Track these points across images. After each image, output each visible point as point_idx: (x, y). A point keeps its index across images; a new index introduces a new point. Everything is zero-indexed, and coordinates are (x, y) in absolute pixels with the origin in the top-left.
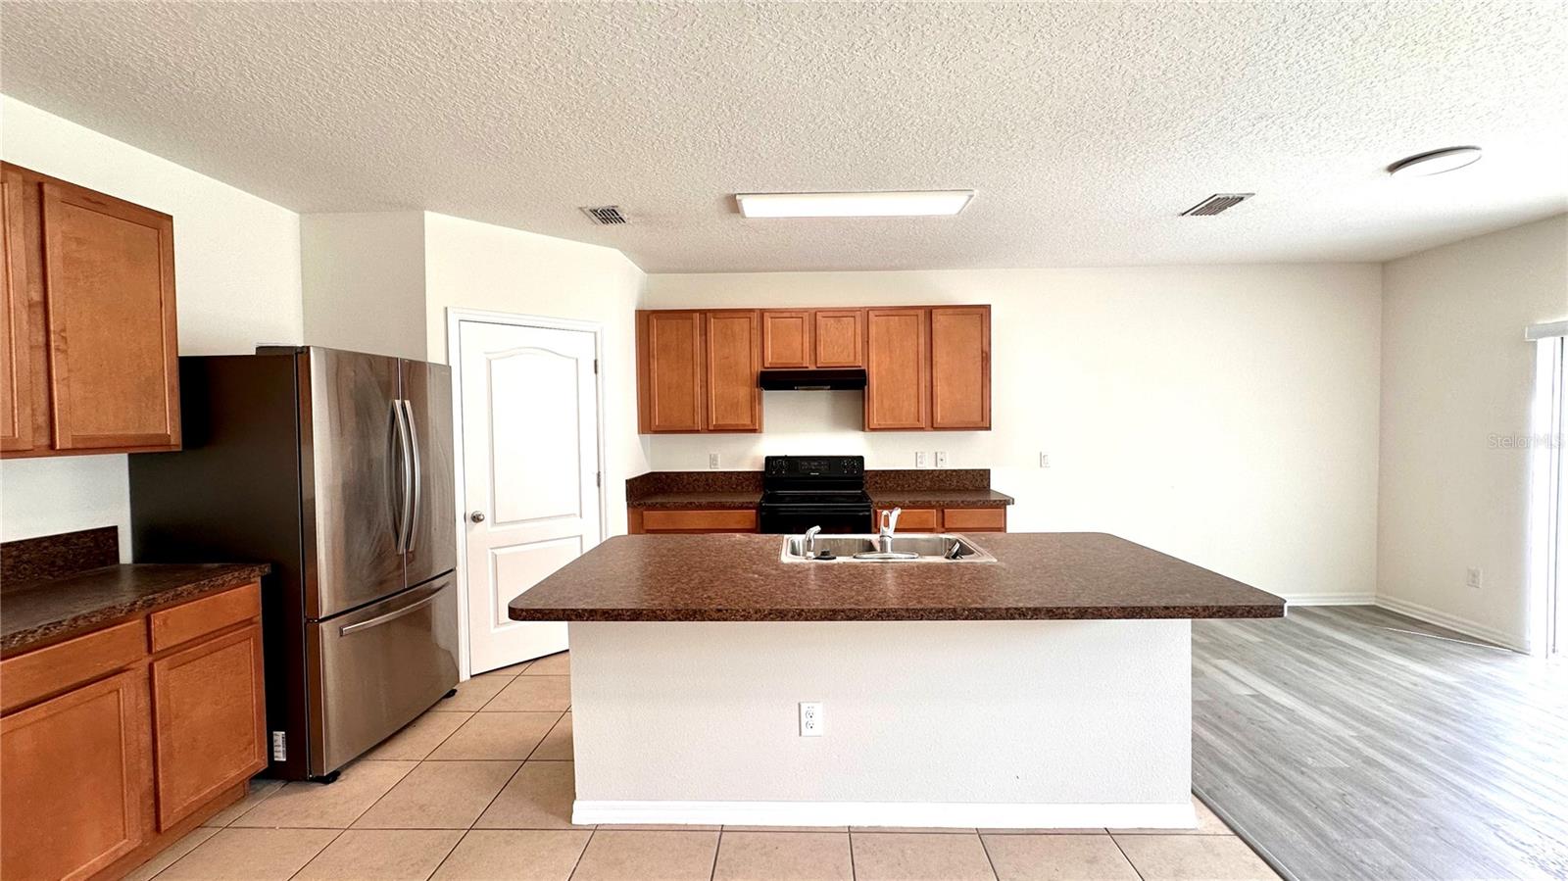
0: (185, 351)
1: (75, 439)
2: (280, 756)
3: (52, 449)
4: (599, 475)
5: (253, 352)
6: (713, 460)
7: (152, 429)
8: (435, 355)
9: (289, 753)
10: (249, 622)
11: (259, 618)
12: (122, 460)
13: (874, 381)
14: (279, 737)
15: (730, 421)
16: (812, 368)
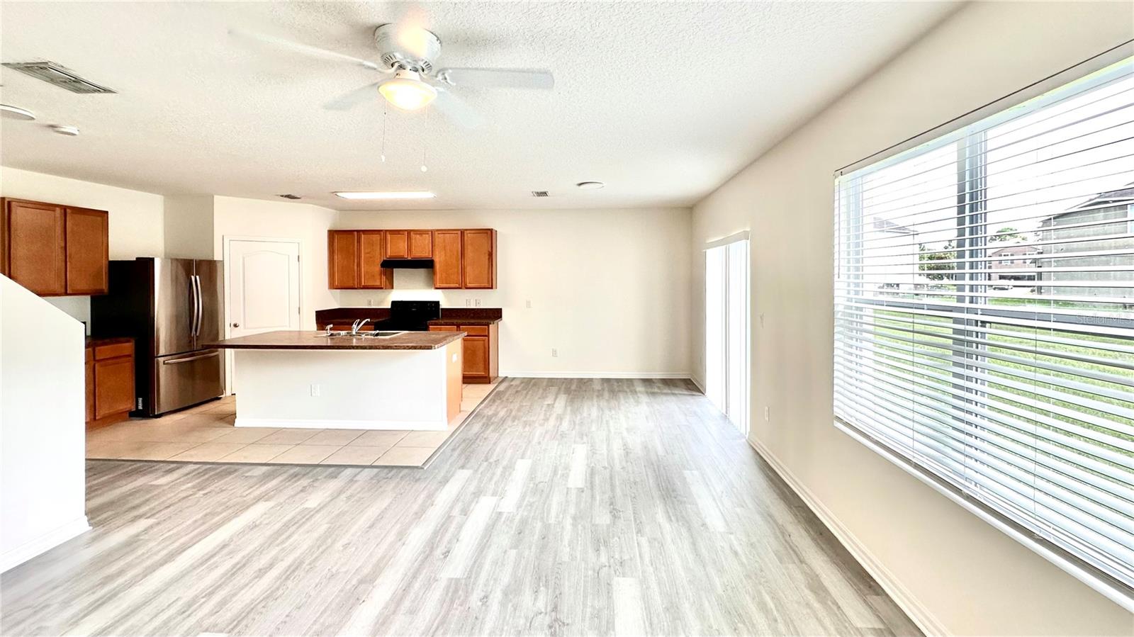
0: (110, 259)
1: (73, 290)
2: (140, 407)
3: (66, 294)
4: (299, 309)
5: (135, 259)
6: (370, 303)
7: (98, 287)
8: (217, 257)
9: (143, 407)
10: (129, 356)
11: (134, 355)
12: (87, 299)
13: (438, 266)
14: (140, 400)
15: (370, 283)
16: (409, 258)
